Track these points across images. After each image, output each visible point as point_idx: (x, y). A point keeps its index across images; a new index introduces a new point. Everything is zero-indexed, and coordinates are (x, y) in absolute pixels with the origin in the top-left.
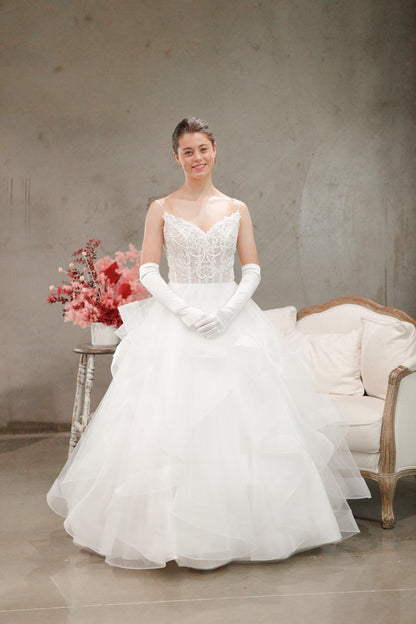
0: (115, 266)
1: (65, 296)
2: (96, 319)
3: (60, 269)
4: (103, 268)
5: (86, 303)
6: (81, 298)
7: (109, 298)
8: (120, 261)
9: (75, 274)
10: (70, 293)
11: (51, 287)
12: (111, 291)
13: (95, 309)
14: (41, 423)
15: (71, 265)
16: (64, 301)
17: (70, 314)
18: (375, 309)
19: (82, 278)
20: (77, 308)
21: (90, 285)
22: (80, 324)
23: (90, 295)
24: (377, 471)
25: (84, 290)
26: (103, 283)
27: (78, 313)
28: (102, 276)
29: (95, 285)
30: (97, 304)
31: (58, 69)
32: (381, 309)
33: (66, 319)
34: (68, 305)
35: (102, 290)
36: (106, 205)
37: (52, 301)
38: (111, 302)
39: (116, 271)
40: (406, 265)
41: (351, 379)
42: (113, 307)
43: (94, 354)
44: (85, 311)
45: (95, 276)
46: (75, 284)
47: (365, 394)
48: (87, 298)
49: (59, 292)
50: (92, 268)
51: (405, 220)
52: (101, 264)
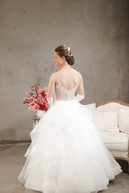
0: (44, 92)
1: (29, 101)
2: (38, 109)
3: (27, 93)
4: (40, 92)
5: (35, 103)
6: (33, 102)
7: (42, 102)
8: (46, 90)
9: (31, 94)
10: (30, 100)
11: (24, 99)
12: (43, 100)
13: (38, 105)
14: (12, 141)
15: (30, 91)
16: (28, 103)
17: (30, 107)
18: (122, 104)
19: (34, 96)
20: (32, 105)
21: (36, 98)
22: (33, 110)
23: (36, 101)
24: (127, 157)
25: (34, 99)
26: (40, 97)
27: (32, 107)
28: (40, 95)
29: (38, 98)
30: (38, 104)
31: (15, 28)
32: (124, 104)
33: (29, 109)
34: (29, 104)
35: (40, 99)
36: (31, 71)
37: (24, 103)
38: (43, 103)
39: (44, 93)
40: (126, 88)
41: (115, 127)
42: (43, 105)
43: (38, 120)
44: (34, 106)
45: (38, 95)
46: (32, 98)
47: (120, 132)
48: (35, 102)
49: (27, 100)
50: (37, 92)
51: (125, 74)
52: (40, 91)
